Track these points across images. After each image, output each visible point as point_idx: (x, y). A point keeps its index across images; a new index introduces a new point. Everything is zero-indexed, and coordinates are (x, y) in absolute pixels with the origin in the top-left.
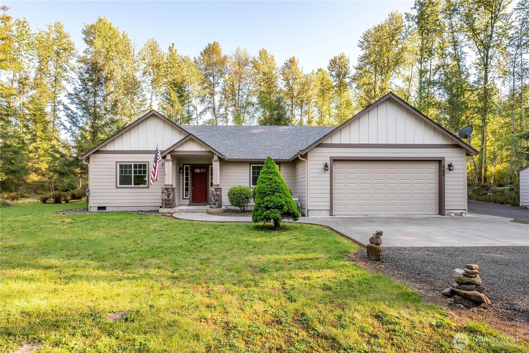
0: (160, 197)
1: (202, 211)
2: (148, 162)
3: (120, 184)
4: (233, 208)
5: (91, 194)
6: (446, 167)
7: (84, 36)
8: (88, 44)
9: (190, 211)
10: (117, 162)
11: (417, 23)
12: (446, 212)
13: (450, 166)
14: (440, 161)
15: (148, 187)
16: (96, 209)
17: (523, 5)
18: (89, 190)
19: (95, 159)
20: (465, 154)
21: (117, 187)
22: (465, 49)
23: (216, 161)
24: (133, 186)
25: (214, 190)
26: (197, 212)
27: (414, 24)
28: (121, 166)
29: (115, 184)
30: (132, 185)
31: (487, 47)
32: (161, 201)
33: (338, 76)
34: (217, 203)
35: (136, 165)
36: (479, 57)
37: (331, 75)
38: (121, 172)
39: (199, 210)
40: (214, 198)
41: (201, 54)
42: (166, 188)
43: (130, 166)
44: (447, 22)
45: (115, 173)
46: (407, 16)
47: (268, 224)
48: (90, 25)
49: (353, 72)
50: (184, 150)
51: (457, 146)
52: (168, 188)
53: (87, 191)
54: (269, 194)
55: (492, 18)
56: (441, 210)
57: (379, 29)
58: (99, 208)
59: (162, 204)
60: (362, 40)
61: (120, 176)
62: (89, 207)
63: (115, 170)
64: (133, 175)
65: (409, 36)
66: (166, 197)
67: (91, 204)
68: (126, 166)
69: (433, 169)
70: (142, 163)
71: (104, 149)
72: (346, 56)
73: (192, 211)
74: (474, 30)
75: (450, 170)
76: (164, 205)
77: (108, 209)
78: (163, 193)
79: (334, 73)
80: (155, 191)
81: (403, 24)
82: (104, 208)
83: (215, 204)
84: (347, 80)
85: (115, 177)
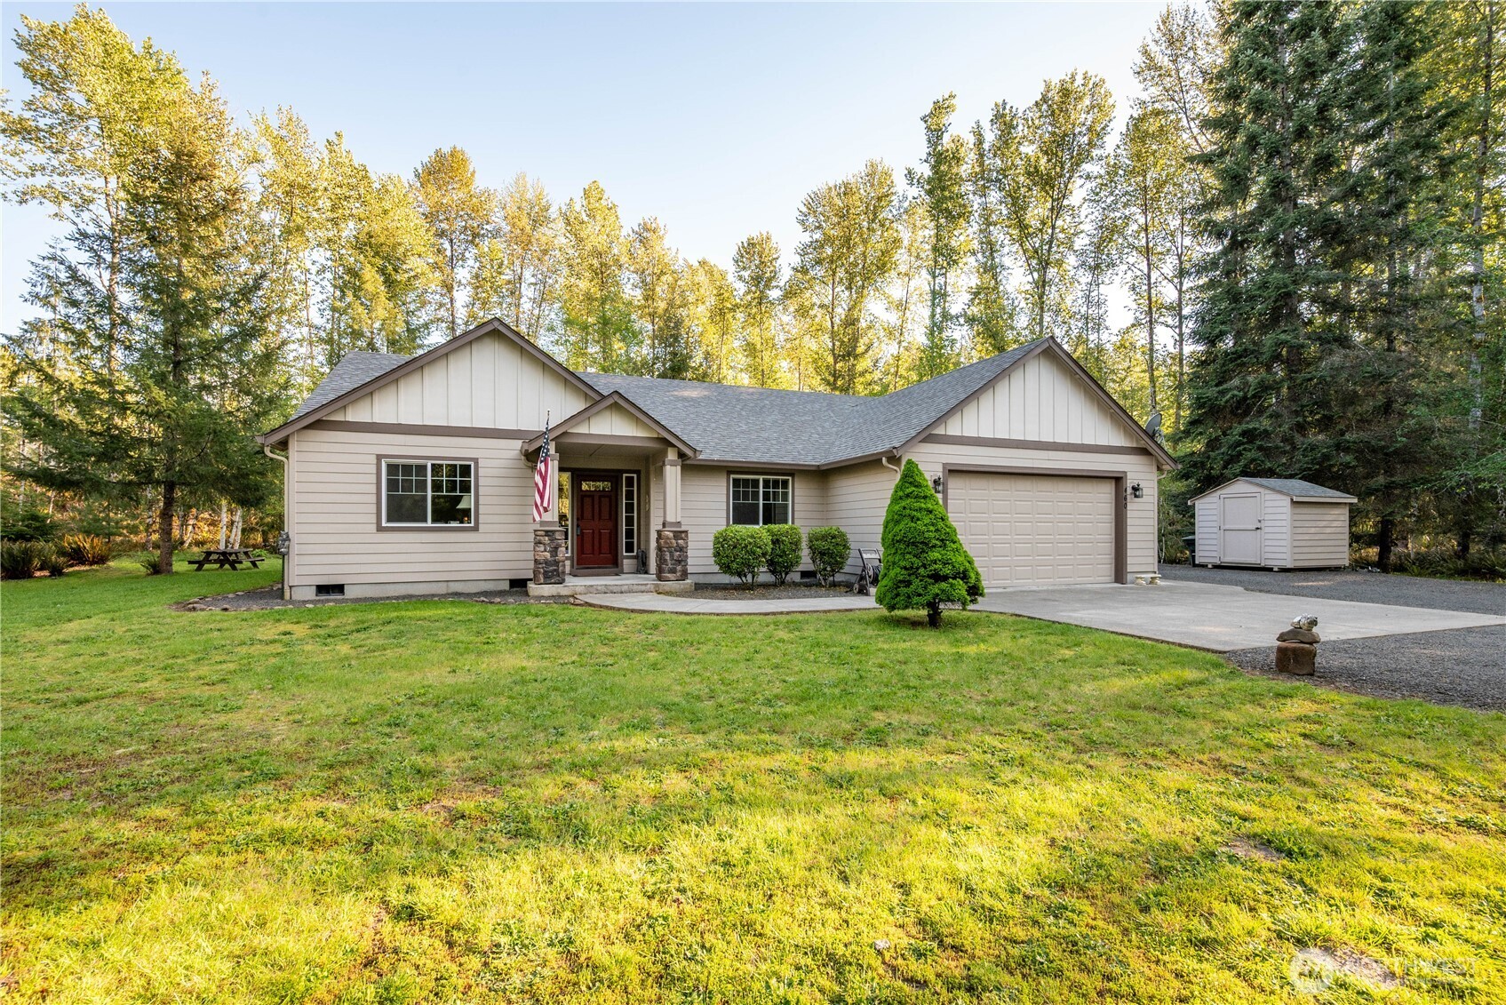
0: (531, 556)
1: (643, 588)
2: (476, 461)
3: (389, 520)
4: (726, 579)
5: (295, 549)
6: (1129, 491)
7: (24, 56)
8: (35, 83)
9: (615, 589)
10: (379, 458)
11: (930, 192)
12: (1130, 577)
13: (1135, 489)
14: (1118, 480)
15: (476, 529)
16: (311, 594)
17: (1097, 194)
18: (288, 539)
19: (305, 446)
20: (1155, 468)
21: (380, 529)
22: (1007, 261)
23: (673, 464)
24: (429, 524)
25: (671, 535)
26: (630, 591)
27: (923, 193)
28: (392, 469)
29: (373, 519)
30: (426, 521)
31: (1044, 264)
32: (532, 565)
33: (757, 280)
34: (679, 568)
35: (441, 466)
36: (1030, 278)
37: (740, 278)
38: (392, 485)
39: (635, 588)
40: (672, 556)
41: (417, 176)
42: (547, 532)
43: (422, 469)
44: (976, 202)
45: (373, 489)
46: (910, 174)
47: (910, 613)
48: (47, 24)
49: (785, 275)
50: (593, 431)
51: (1144, 452)
52: (553, 532)
53: (284, 540)
54: (934, 546)
55: (1052, 209)
56: (1120, 574)
57: (847, 190)
58: (322, 589)
59: (535, 572)
60: (804, 210)
61: (389, 497)
62: (286, 587)
63: (373, 479)
64: (430, 493)
65: (905, 217)
66: (548, 555)
67: (293, 577)
68: (407, 469)
69: (1106, 492)
70: (458, 463)
71: (339, 417)
72: (774, 240)
73: (618, 589)
74: (1022, 226)
75: (1136, 496)
76: (541, 577)
77: (350, 593)
78: (538, 543)
79: (746, 274)
80: (495, 538)
81: (893, 190)
82: (339, 589)
83: (673, 571)
84: (774, 294)
85: (373, 499)
